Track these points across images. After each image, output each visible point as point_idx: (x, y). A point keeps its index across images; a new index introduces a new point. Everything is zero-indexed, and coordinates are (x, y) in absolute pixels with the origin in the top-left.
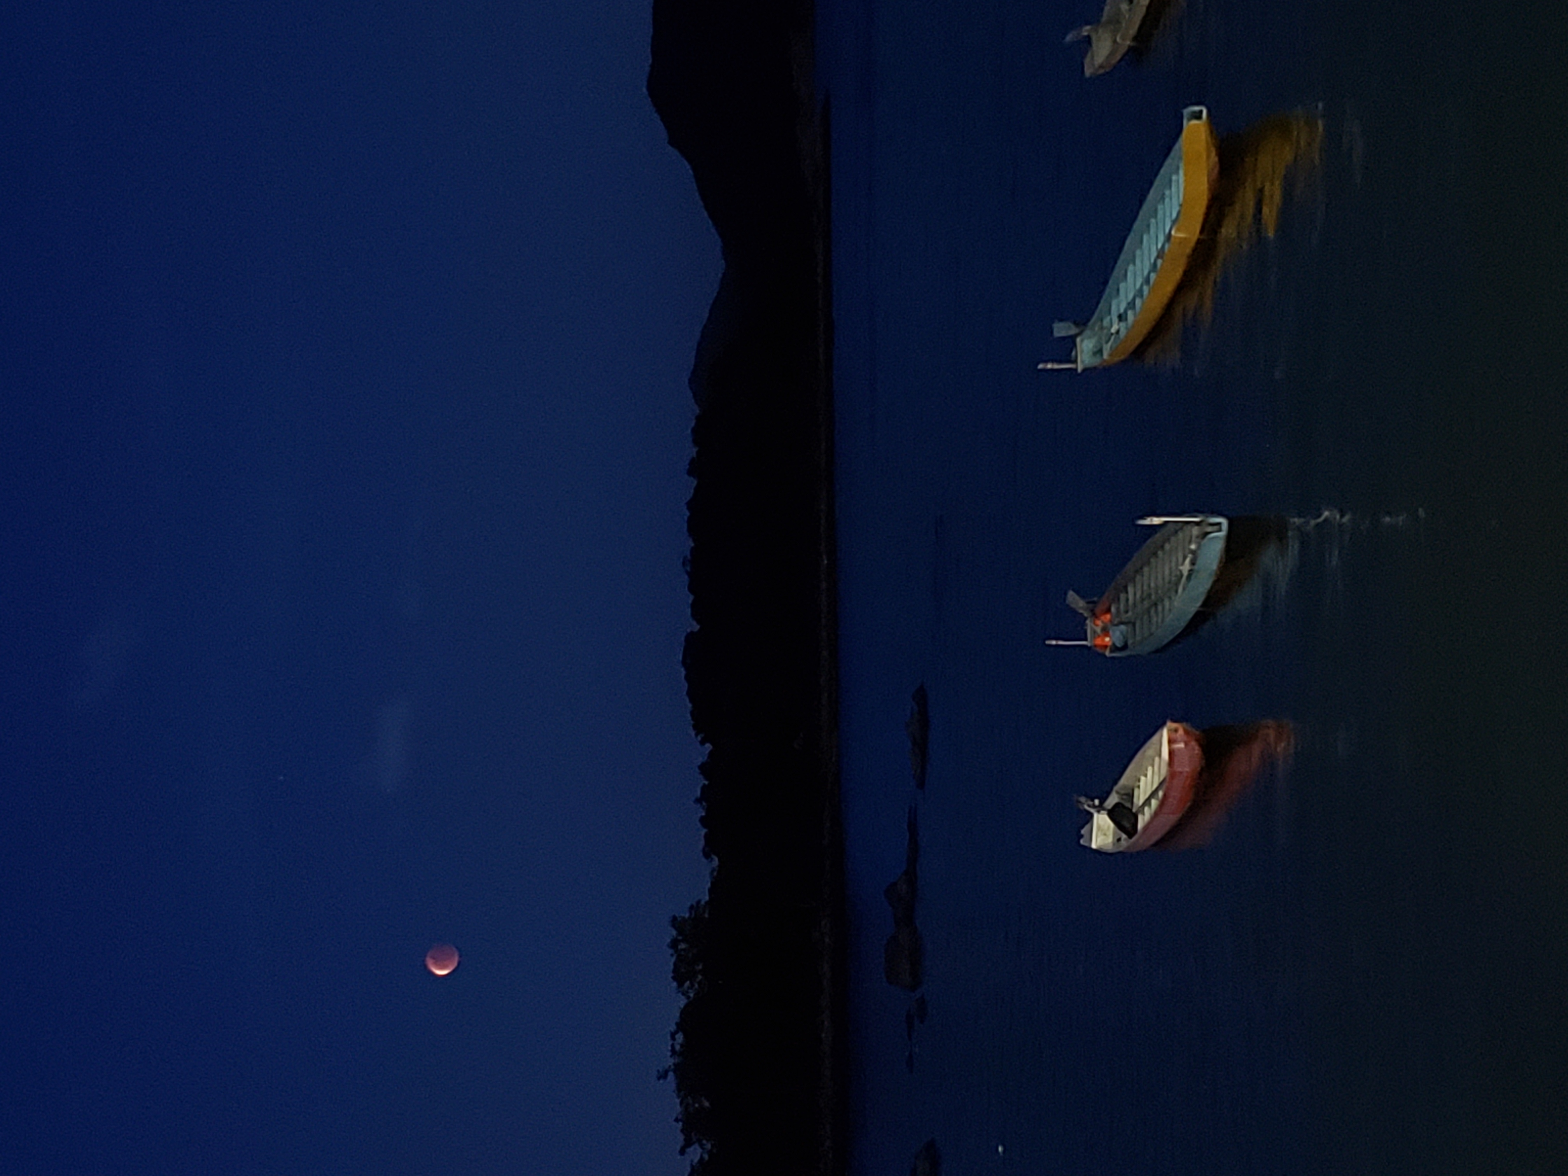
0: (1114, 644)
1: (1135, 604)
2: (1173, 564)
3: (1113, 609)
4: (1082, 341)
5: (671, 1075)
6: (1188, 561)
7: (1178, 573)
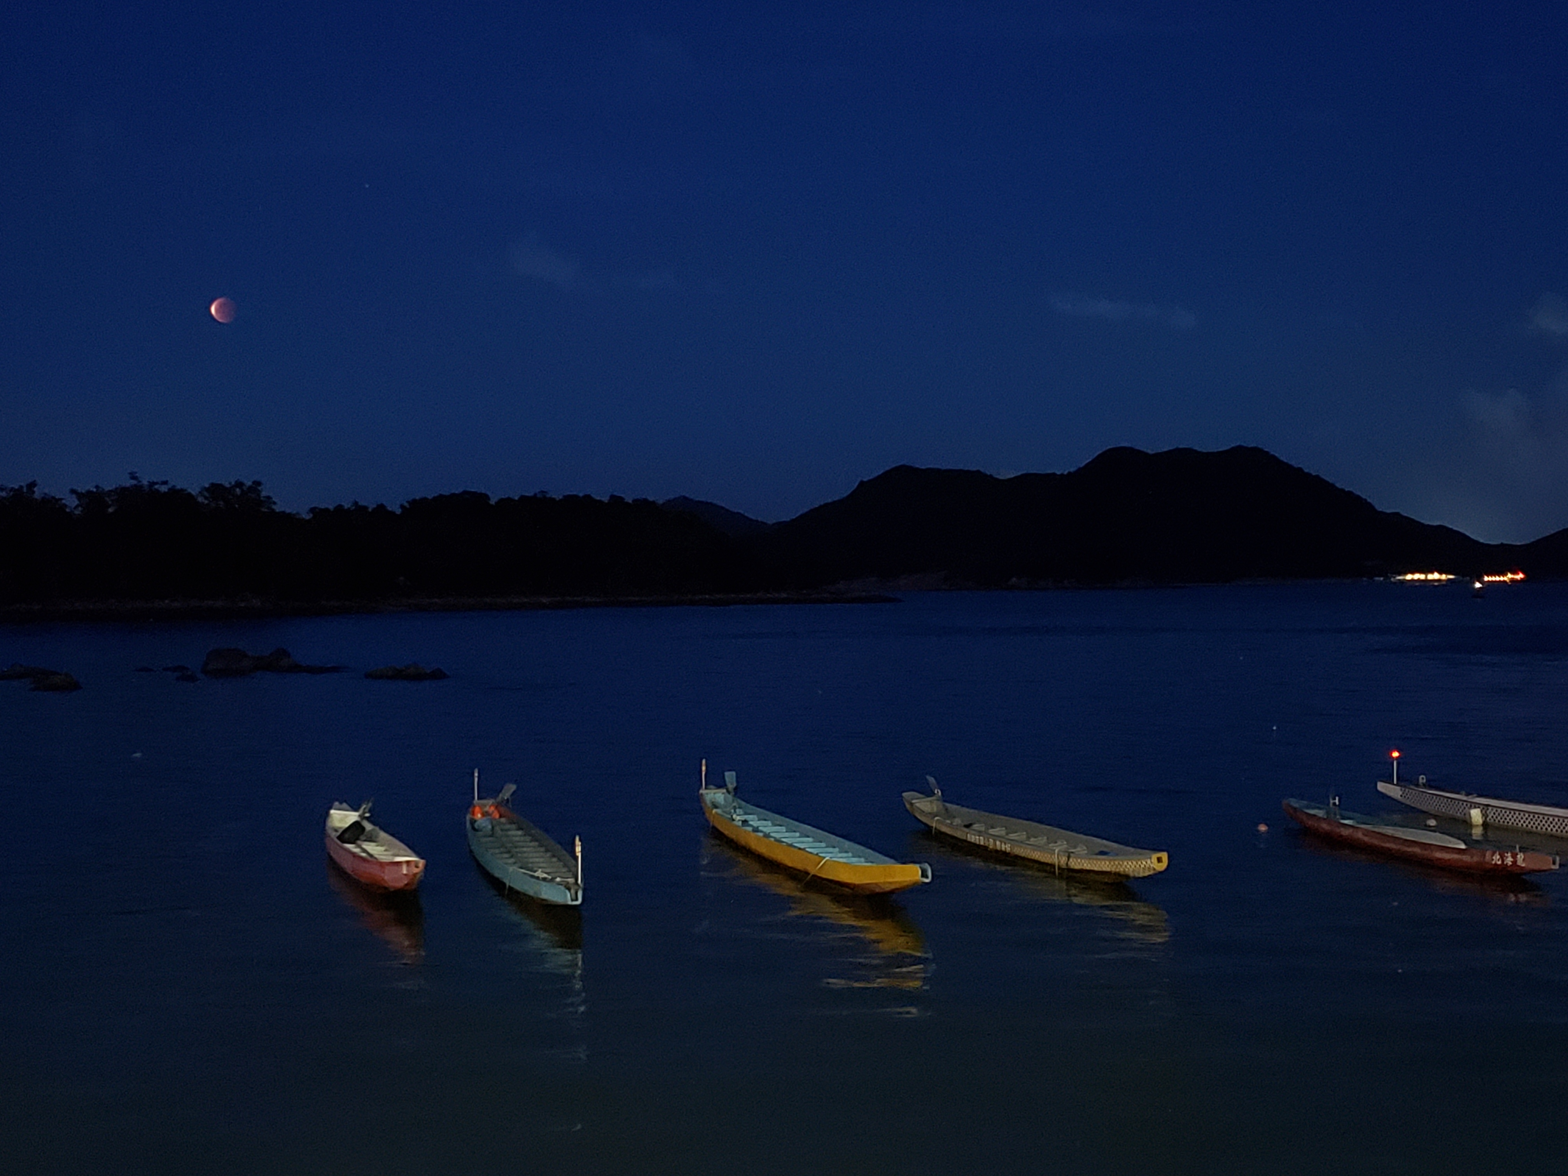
0: (475, 821)
1: (508, 836)
2: (541, 865)
3: (503, 820)
4: (723, 793)
5: (134, 482)
6: (545, 875)
7: (535, 869)
